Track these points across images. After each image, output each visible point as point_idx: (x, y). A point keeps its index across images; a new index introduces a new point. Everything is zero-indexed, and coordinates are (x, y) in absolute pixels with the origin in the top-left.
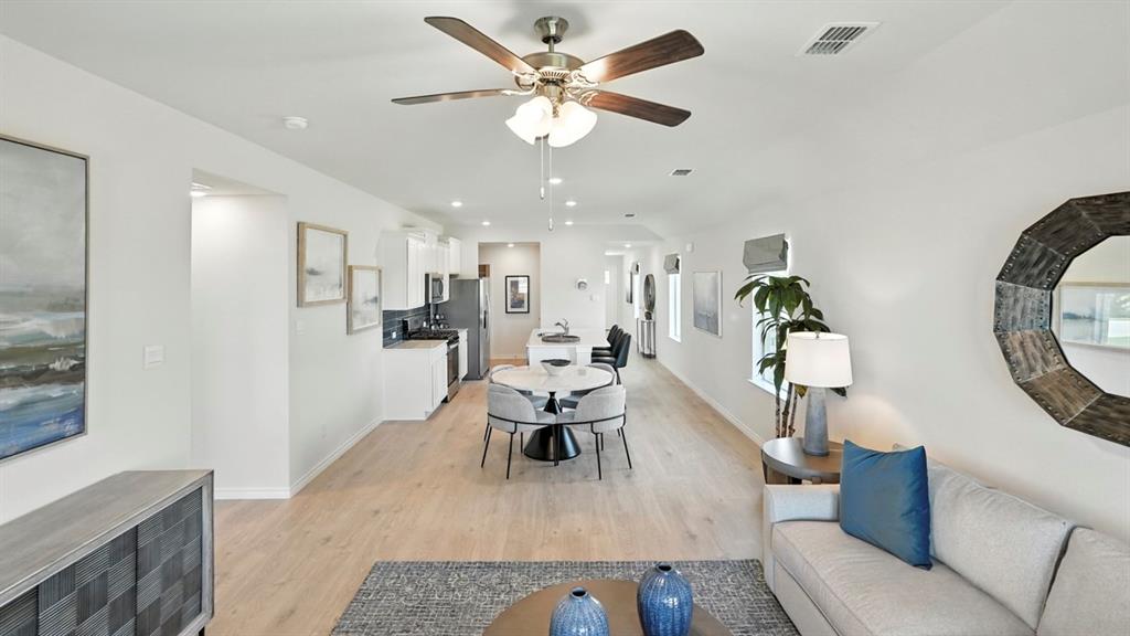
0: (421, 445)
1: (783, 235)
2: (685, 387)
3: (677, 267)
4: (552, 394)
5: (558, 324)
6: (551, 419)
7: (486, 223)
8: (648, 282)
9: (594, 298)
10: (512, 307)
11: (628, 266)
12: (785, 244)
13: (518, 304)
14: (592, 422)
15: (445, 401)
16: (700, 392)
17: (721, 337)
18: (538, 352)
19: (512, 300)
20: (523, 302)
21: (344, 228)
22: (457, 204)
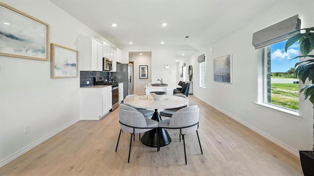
0: (90, 134)
1: (298, 15)
2: (209, 105)
3: (204, 59)
4: (156, 110)
5: (158, 80)
6: (155, 124)
7: (131, 43)
8: (190, 68)
9: (171, 72)
10: (142, 77)
11: (181, 64)
12: (300, 20)
13: (143, 76)
14: (181, 128)
15: (111, 111)
16: (217, 108)
17: (232, 84)
18: (149, 89)
19: (142, 74)
20: (145, 75)
21: (47, 22)
22: (114, 25)
